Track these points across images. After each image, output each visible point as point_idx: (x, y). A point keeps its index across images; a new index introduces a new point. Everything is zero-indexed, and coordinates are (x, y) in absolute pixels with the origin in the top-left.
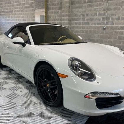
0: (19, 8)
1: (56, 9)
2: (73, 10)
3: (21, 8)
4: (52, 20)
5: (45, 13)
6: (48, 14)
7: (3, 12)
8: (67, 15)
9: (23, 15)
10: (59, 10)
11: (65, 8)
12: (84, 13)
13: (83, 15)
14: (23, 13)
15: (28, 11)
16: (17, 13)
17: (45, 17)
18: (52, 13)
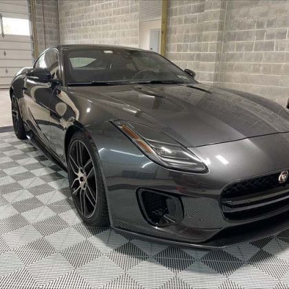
0: (107, 15)
1: (188, 11)
2: (234, 11)
3: (111, 15)
4: (179, 41)
5: (163, 22)
6: (170, 26)
7: (74, 24)
8: (214, 26)
9: (114, 31)
10: (198, 14)
11: (210, 8)
12: (261, 19)
13: (260, 25)
14: (113, 25)
15: (125, 21)
16: (101, 26)
17: (162, 32)
18: (180, 21)
